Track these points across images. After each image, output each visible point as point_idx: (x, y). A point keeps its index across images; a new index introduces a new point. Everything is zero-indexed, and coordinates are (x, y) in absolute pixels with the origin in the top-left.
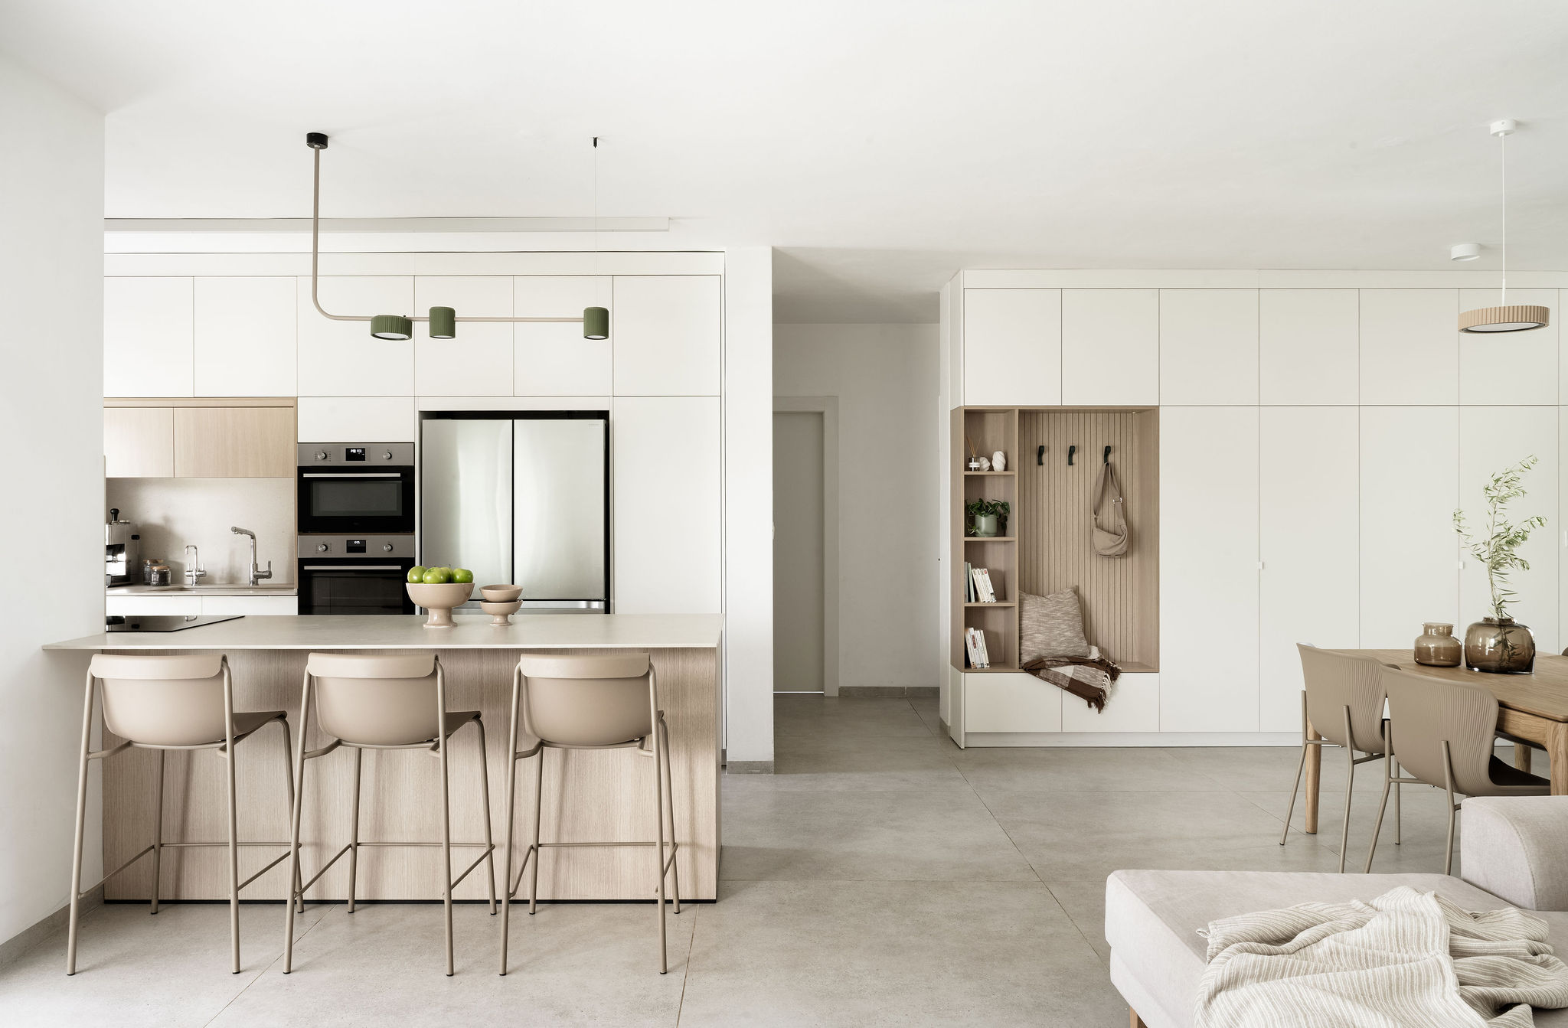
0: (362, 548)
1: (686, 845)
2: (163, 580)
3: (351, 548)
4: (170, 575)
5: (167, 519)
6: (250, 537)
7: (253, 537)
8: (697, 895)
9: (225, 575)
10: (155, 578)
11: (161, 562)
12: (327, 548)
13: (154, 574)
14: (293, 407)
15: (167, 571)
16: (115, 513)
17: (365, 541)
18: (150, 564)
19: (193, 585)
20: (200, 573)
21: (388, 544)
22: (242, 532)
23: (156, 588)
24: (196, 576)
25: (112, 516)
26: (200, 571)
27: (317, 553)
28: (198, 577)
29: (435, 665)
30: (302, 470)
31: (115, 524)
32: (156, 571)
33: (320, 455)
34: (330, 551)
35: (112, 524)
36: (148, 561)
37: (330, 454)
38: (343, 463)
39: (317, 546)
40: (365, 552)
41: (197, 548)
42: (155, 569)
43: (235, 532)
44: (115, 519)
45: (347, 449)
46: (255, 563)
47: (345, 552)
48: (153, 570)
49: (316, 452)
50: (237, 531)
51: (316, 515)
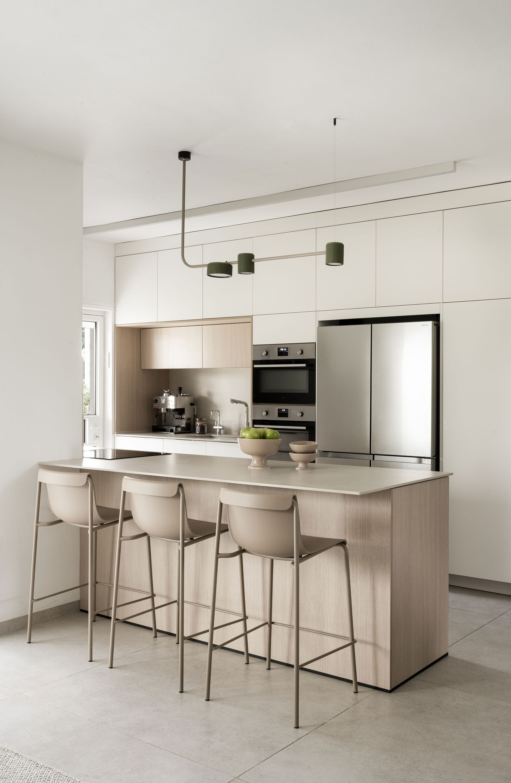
0: (285, 414)
1: (366, 643)
2: (202, 431)
3: (281, 414)
4: (206, 428)
5: (209, 394)
6: (244, 405)
7: (246, 405)
8: (377, 683)
9: (236, 428)
10: (198, 429)
11: (203, 419)
12: (267, 413)
13: (198, 426)
14: (250, 322)
15: (205, 425)
16: (180, 389)
17: (288, 409)
18: (198, 421)
19: (217, 434)
20: (221, 427)
21: (300, 412)
22: (237, 402)
23: (198, 435)
24: (219, 429)
25: (178, 392)
26: (221, 426)
27: (262, 416)
28: (220, 429)
29: (178, 489)
30: (255, 362)
31: (180, 396)
32: (198, 425)
33: (264, 352)
34: (269, 415)
35: (178, 396)
36: (197, 419)
37: (269, 352)
38: (277, 357)
39: (262, 412)
40: (288, 417)
41: (220, 411)
42: (198, 423)
43: (232, 402)
44: (180, 394)
45: (278, 348)
46: (248, 422)
47: (279, 416)
48: (197, 424)
49: (262, 351)
50: (233, 401)
51: (263, 391)
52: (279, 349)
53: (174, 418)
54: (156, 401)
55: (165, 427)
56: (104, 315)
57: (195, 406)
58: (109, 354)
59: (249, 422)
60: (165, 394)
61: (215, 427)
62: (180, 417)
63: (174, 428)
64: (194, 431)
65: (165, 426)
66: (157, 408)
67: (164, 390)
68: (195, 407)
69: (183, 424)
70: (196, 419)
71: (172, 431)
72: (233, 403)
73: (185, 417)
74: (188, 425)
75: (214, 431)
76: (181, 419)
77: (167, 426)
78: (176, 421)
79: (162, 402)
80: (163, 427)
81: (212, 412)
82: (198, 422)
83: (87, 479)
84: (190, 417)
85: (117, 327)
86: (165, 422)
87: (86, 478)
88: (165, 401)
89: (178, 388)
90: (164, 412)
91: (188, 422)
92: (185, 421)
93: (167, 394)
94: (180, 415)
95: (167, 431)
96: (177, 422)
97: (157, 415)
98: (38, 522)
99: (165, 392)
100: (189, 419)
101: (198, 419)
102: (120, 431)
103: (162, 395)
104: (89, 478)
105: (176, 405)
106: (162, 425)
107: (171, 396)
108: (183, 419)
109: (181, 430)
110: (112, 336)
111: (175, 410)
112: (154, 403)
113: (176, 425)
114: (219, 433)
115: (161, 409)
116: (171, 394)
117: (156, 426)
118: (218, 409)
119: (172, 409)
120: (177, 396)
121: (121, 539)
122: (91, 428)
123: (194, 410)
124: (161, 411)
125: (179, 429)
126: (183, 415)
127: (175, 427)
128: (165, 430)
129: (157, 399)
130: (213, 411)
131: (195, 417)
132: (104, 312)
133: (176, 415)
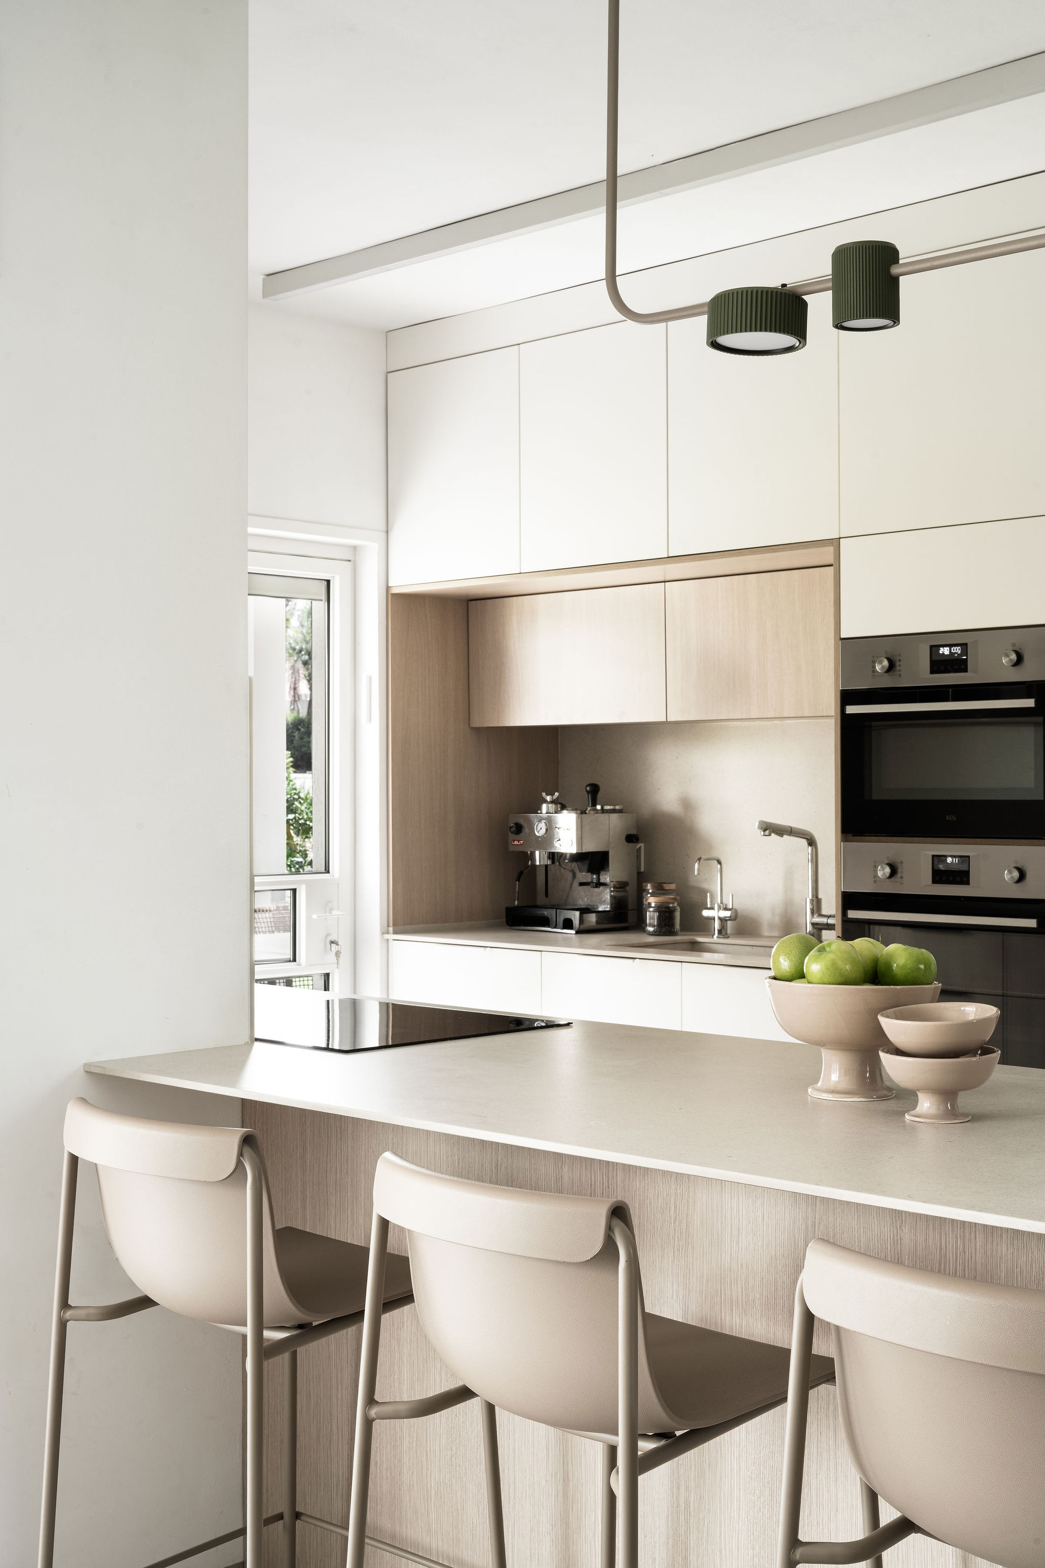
0: (961, 876)
2: (665, 927)
3: (940, 876)
4: (678, 914)
5: (687, 804)
6: (808, 842)
7: (812, 842)
9: (777, 919)
10: (651, 917)
11: (666, 887)
12: (894, 872)
13: (651, 909)
14: (832, 565)
15: (676, 905)
16: (594, 791)
17: (969, 857)
18: (650, 891)
19: (715, 936)
20: (728, 914)
21: (1014, 865)
22: (780, 831)
23: (652, 939)
24: (720, 918)
25: (587, 798)
26: (726, 909)
27: (875, 882)
28: (723, 920)
29: (609, 1229)
30: (847, 697)
31: (592, 812)
32: (653, 905)
33: (881, 663)
34: (902, 877)
35: (586, 813)
36: (649, 886)
37: (900, 661)
38: (926, 678)
39: (876, 867)
40: (968, 883)
41: (723, 862)
42: (652, 901)
43: (765, 831)
44: (594, 804)
45: (931, 647)
46: (817, 897)
47: (934, 881)
48: (650, 904)
49: (873, 657)
50: (769, 829)
51: (875, 796)
52: (934, 648)
53: (576, 884)
54: (519, 829)
55: (546, 913)
56: (352, 558)
57: (642, 845)
58: (370, 679)
59: (820, 897)
60: (544, 807)
61: (706, 913)
62: (592, 879)
63: (575, 916)
64: (639, 925)
65: (545, 907)
66: (521, 850)
67: (544, 794)
68: (640, 847)
69: (604, 901)
70: (644, 884)
71: (568, 924)
72: (770, 835)
73: (608, 879)
74: (619, 905)
75: (704, 926)
76: (596, 887)
77: (552, 907)
78: (583, 894)
79: (538, 832)
80: (539, 913)
81: (696, 865)
82: (653, 895)
83: (240, 1154)
84: (624, 878)
85: (394, 595)
86: (547, 895)
87: (237, 1147)
88: (547, 830)
89: (587, 786)
90: (542, 863)
91: (618, 894)
92: (612, 891)
93: (552, 807)
94: (593, 873)
95: (554, 926)
96: (583, 897)
97: (521, 873)
98: (64, 1304)
99: (545, 801)
100: (621, 886)
101: (653, 887)
102: (404, 925)
103: (536, 809)
104: (247, 1151)
105: (580, 840)
106: (538, 904)
107: (565, 812)
108: (604, 884)
109: (597, 922)
110: (380, 623)
111: (579, 857)
112: (512, 836)
113: (583, 902)
114: (720, 932)
115: (533, 854)
116: (563, 807)
117: (518, 907)
118: (715, 854)
119: (568, 856)
120: (583, 812)
121: (373, 1412)
122: (315, 916)
123: (638, 857)
124: (533, 859)
125: (592, 918)
126: (602, 873)
127: (577, 913)
128: (545, 922)
129: (521, 821)
130: (699, 859)
131: (641, 878)
132: (355, 548)
133: (580, 872)
